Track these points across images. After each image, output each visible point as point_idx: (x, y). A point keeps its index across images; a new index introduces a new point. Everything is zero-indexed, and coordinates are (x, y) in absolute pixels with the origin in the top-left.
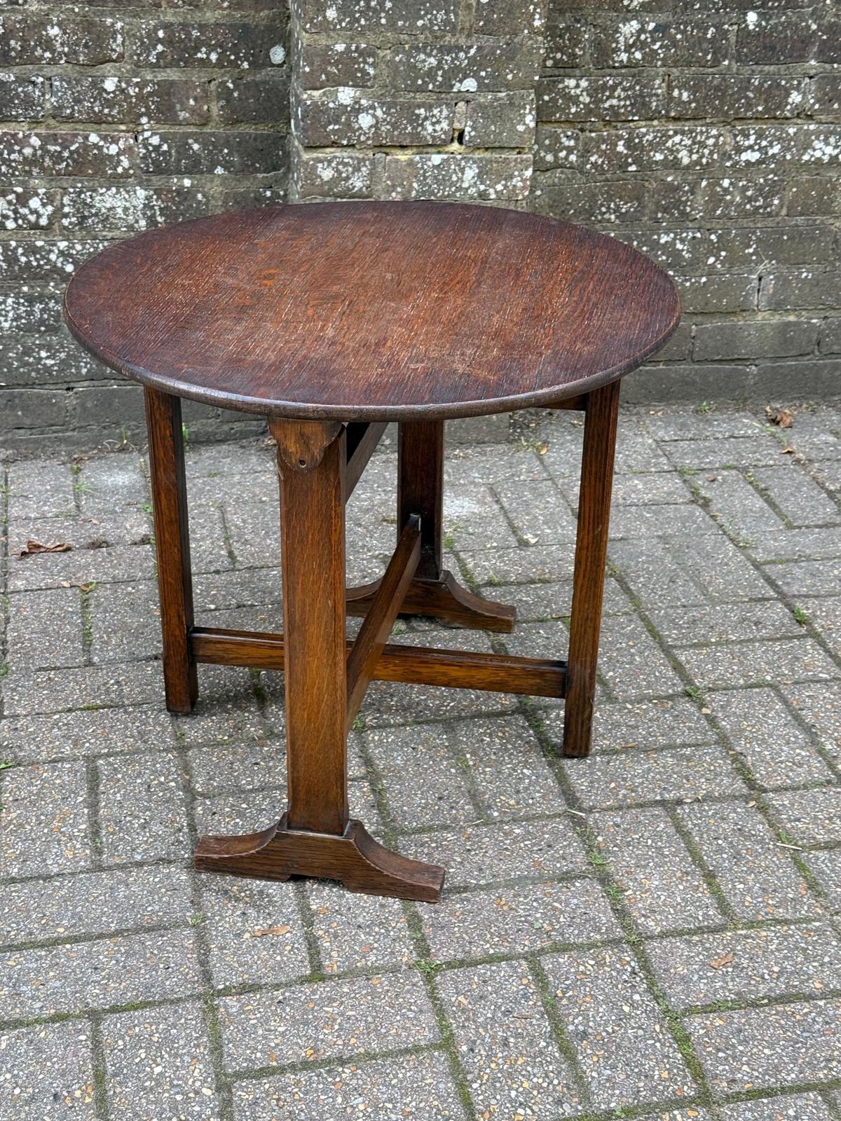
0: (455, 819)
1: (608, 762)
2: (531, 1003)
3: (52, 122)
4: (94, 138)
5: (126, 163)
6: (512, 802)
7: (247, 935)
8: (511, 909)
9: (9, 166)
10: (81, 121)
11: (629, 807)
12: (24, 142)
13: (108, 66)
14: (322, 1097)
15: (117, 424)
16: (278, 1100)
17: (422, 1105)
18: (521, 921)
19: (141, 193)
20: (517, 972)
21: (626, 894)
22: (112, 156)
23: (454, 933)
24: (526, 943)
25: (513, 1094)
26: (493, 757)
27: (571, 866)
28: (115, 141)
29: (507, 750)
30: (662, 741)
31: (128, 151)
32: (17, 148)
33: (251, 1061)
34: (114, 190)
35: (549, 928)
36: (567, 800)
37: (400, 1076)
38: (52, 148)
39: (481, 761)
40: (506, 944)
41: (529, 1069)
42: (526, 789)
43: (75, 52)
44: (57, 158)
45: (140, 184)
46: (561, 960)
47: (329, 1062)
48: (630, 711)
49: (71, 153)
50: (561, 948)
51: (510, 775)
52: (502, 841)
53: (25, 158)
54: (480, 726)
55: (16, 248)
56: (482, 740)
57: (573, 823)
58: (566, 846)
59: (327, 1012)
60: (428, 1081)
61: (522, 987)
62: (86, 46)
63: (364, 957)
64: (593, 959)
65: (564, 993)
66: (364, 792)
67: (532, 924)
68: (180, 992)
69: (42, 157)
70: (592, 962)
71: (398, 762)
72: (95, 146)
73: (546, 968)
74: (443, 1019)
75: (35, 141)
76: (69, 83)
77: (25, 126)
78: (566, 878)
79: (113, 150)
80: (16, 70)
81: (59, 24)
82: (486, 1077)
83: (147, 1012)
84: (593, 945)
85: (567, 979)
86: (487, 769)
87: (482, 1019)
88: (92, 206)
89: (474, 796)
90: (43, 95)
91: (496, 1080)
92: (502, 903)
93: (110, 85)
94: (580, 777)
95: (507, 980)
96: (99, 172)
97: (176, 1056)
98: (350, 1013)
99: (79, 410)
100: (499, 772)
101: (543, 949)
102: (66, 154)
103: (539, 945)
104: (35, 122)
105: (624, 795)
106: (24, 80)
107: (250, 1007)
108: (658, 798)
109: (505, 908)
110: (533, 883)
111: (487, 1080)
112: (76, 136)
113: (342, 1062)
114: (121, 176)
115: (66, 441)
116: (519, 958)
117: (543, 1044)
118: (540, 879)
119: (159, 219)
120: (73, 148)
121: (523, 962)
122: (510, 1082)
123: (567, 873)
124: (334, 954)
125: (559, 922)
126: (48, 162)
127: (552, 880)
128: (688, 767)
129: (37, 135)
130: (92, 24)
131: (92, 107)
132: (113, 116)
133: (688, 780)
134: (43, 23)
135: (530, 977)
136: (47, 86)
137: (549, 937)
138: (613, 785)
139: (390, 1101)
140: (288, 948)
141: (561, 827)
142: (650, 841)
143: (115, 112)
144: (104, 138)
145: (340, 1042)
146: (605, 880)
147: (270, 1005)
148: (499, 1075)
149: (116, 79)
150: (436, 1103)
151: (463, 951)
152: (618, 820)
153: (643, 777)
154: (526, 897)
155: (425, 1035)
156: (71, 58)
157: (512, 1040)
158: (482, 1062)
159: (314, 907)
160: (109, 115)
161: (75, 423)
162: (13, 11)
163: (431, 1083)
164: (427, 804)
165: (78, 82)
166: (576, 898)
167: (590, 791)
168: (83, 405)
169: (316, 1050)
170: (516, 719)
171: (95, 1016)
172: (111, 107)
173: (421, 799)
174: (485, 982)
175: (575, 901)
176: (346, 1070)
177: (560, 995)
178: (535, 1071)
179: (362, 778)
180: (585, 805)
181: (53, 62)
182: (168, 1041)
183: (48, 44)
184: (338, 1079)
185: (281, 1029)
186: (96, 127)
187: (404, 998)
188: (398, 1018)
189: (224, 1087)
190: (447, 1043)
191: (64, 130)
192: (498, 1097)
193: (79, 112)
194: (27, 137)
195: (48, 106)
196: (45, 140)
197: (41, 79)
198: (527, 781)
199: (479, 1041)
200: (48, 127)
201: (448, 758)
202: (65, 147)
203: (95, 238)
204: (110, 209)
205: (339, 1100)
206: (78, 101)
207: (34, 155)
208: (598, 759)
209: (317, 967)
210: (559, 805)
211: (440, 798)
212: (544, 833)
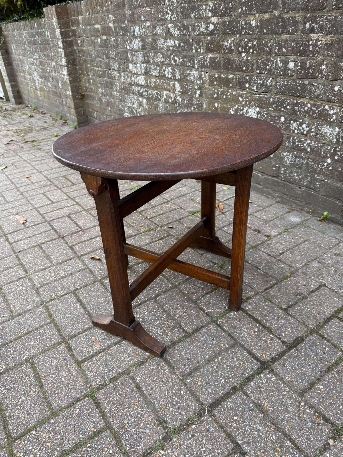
0: (178, 369)
1: (251, 410)
2: (81, 436)
3: (316, 99)
4: (327, 107)
5: (334, 118)
6: (199, 383)
7: (93, 338)
8: (133, 408)
9: (300, 112)
10: (324, 100)
11: (225, 431)
12: (306, 105)
13: (339, 82)
14: (24, 388)
15: (310, 204)
16: (22, 376)
17: (23, 418)
18: (126, 414)
19: (337, 129)
20: (97, 424)
21: (161, 451)
22: (331, 114)
23: (112, 394)
24: (115, 421)
25: (31, 448)
26: (225, 366)
27: (169, 421)
28: (333, 109)
29: (233, 369)
30: (287, 429)
31: (336, 114)
32: (303, 107)
33: (38, 362)
34: (329, 126)
35: (126, 427)
36: (214, 403)
37: (36, 406)
38: (313, 108)
39: (220, 363)
40: (111, 414)
41: (44, 449)
42: (211, 385)
43: (328, 75)
44: (314, 112)
45: (338, 126)
46: (108, 439)
47: (40, 383)
48: (299, 406)
49: (319, 111)
50: (116, 437)
51: (217, 376)
52: (173, 389)
53: (305, 111)
54: (242, 354)
55: (296, 139)
56: (233, 359)
57: (199, 411)
58: (181, 414)
59: (63, 373)
60: (34, 416)
61: (89, 429)
62: (333, 73)
63: (91, 372)
64: (113, 452)
65: (89, 447)
66: (178, 336)
67: (126, 419)
68: (64, 334)
69: (310, 111)
70: (111, 452)
71: (202, 339)
72: (327, 110)
73: (103, 434)
74: (66, 408)
75: (309, 105)
76: (324, 86)
77: (308, 100)
78: (161, 422)
79: (332, 112)
80: (310, 80)
81: (326, 65)
82: (38, 434)
83: (55, 331)
84: (121, 448)
85: (98, 445)
86: (215, 367)
87: (68, 421)
88: (320, 131)
89: (196, 369)
90: (315, 90)
91: (37, 439)
92: (135, 404)
93: (336, 88)
94: (233, 402)
95: (91, 422)
96: (325, 119)
97: (38, 345)
98: (63, 379)
99: (301, 195)
100: (216, 372)
101: (114, 429)
102: (317, 111)
103: (115, 427)
104: (311, 99)
105: (232, 426)
106: (311, 84)
107: (61, 352)
108: (240, 442)
109: (133, 406)
110: (152, 411)
111: (37, 436)
112: (321, 105)
113: (41, 386)
114: (332, 122)
115: (296, 203)
116: (106, 422)
117: (58, 449)
118: (155, 412)
119: (341, 140)
120: (319, 109)
121: (104, 424)
122: (36, 444)
123: (164, 421)
124: (91, 363)
125: (132, 429)
126: (311, 113)
127: (158, 416)
128: (275, 449)
129: (310, 103)
130: (336, 65)
131: (329, 96)
132: (335, 100)
133: (264, 452)
134: (321, 65)
135: (95, 430)
136: (317, 87)
137: (122, 429)
138: (236, 418)
139: (24, 408)
140: (90, 350)
141: (193, 408)
142: (204, 449)
143: (335, 99)
144: (330, 107)
145: (49, 382)
146: (167, 439)
147: (63, 357)
148: (40, 439)
149: (339, 86)
150: (24, 422)
151: (103, 401)
152: (212, 429)
153: (251, 430)
154: (142, 411)
155: (56, 406)
156: (327, 77)
157: (59, 437)
158: (46, 430)
159: (112, 348)
160: (333, 99)
161: (299, 199)
162: (313, 59)
163: (33, 417)
164: (183, 357)
165: (327, 86)
166: (150, 430)
167: (224, 410)
168: (302, 194)
169: (44, 377)
170: (256, 364)
171: (53, 321)
172: (335, 97)
173: (184, 354)
174: (89, 415)
175: (147, 431)
176: (36, 390)
177: (88, 446)
178: (43, 452)
179: (186, 332)
180: (214, 412)
181: (321, 78)
182: (44, 340)
183: (321, 72)
184: (32, 388)
185: (53, 364)
186: (329, 103)
187: (74, 392)
188: (63, 394)
189: (27, 361)
190: (54, 414)
191: (319, 103)
192: (29, 443)
193: (325, 97)
194: (307, 104)
195: (316, 94)
196: (312, 105)
197: (316, 84)
198: (217, 383)
199: (56, 425)
200: (314, 101)
201: (214, 353)
202: (317, 109)
203: (319, 142)
204: (326, 133)
205: (23, 393)
206: (325, 93)
207: (308, 110)
208: (251, 405)
209: (83, 362)
210: (208, 401)
211: (188, 359)
212: (185, 402)
